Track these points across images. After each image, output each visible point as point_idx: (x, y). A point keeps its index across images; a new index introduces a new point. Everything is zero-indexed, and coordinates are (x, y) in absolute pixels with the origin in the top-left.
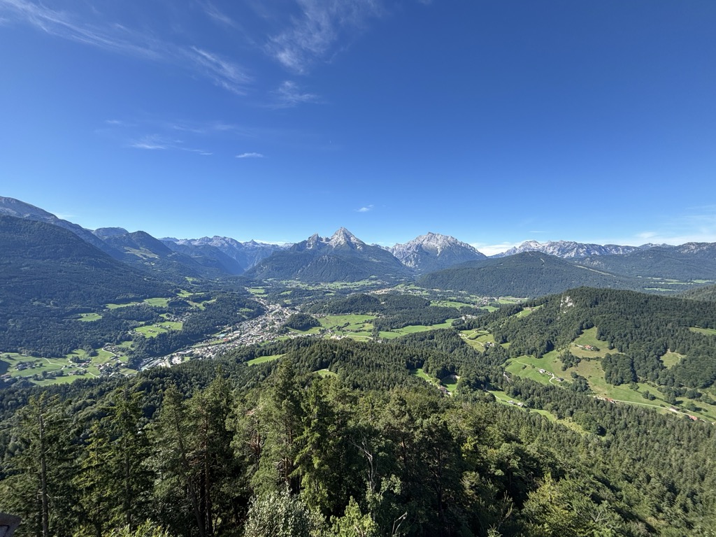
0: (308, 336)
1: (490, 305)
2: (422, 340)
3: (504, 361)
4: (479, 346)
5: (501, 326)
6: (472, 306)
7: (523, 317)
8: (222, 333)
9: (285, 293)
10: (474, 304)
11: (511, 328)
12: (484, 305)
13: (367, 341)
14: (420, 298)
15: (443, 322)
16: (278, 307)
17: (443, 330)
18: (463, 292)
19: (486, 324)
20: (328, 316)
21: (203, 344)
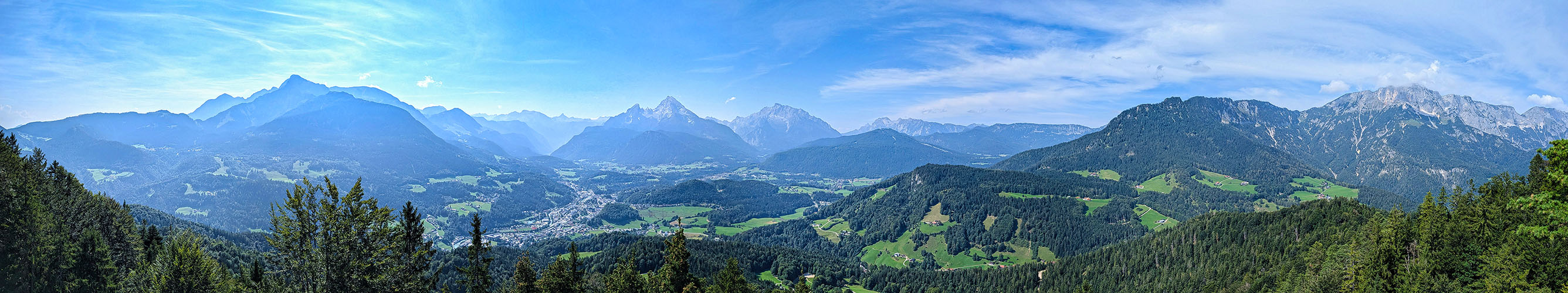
0: (627, 231)
1: (845, 188)
2: (769, 235)
3: (860, 251)
4: (834, 237)
5: (856, 211)
6: (826, 191)
7: (878, 199)
8: (530, 220)
9: (598, 177)
10: (828, 189)
11: (866, 213)
12: (839, 189)
13: (701, 239)
14: (766, 183)
15: (793, 212)
16: (590, 194)
17: (794, 221)
18: (816, 175)
19: (841, 210)
20: (652, 208)
21: (510, 230)
